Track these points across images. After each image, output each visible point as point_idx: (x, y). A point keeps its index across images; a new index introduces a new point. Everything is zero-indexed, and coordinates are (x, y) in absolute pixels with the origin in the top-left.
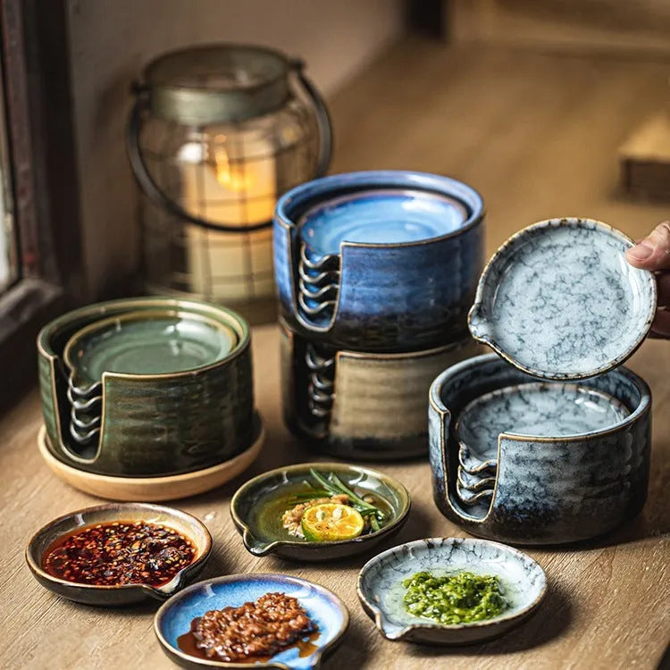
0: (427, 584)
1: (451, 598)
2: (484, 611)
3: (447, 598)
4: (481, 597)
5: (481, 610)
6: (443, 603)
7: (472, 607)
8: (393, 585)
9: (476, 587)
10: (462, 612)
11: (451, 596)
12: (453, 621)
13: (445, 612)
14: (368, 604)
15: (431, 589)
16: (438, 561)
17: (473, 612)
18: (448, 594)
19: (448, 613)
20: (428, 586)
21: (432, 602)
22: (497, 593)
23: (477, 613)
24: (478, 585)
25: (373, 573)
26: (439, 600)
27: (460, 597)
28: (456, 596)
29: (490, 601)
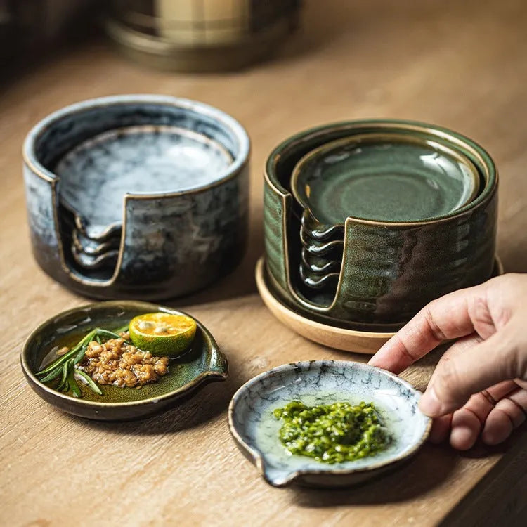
0: (303, 417)
1: (332, 435)
2: (367, 447)
3: (327, 434)
4: (362, 431)
5: (364, 446)
6: (324, 439)
7: (354, 443)
8: (263, 417)
9: (356, 420)
10: (345, 449)
11: (331, 432)
12: (337, 460)
13: (327, 450)
14: (245, 446)
15: (307, 423)
16: (306, 386)
17: (356, 449)
18: (329, 429)
19: (330, 451)
20: (305, 420)
21: (312, 439)
22: (378, 426)
23: (360, 449)
24: (358, 418)
25: (243, 406)
26: (319, 437)
27: (342, 433)
28: (337, 433)
29: (373, 436)
